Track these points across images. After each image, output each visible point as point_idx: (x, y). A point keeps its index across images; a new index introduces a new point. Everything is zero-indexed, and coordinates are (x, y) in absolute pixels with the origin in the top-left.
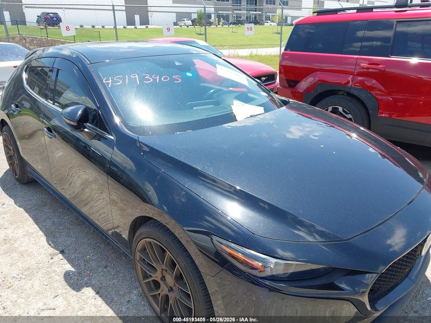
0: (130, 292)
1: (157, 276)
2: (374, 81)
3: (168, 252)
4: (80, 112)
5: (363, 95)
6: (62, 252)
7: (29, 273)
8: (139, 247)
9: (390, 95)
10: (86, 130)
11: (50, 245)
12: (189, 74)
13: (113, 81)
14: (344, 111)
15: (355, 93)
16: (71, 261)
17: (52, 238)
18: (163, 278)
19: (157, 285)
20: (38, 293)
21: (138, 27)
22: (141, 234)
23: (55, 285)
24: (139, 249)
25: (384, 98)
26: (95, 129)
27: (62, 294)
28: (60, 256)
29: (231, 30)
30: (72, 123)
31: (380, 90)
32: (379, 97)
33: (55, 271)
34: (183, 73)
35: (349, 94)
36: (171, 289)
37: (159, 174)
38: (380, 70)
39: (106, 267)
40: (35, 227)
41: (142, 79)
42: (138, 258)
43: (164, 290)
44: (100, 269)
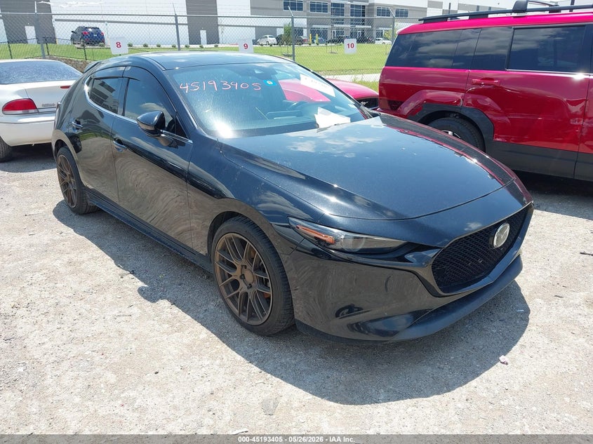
0: (207, 303)
1: (236, 275)
2: (488, 100)
3: (248, 242)
4: (156, 118)
5: (475, 116)
6: (133, 273)
7: (100, 289)
8: (219, 246)
9: (506, 116)
10: (163, 135)
11: (119, 266)
12: (270, 83)
13: (190, 88)
14: (454, 135)
15: (467, 113)
16: (142, 280)
17: (119, 260)
18: (243, 277)
19: (235, 284)
20: (113, 303)
21: (204, 46)
22: (221, 232)
23: (129, 298)
24: (219, 248)
25: (498, 118)
26: (172, 135)
27: (136, 305)
28: (131, 276)
29: (329, 50)
30: (149, 128)
31: (495, 110)
32: (495, 118)
33: (127, 288)
34: (264, 81)
35: (463, 117)
36: (250, 286)
37: (238, 170)
38: (495, 86)
39: (180, 285)
40: (100, 252)
41: (220, 86)
42: (217, 259)
43: (243, 288)
44: (174, 286)
